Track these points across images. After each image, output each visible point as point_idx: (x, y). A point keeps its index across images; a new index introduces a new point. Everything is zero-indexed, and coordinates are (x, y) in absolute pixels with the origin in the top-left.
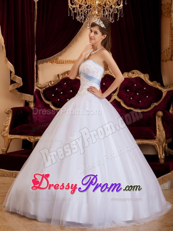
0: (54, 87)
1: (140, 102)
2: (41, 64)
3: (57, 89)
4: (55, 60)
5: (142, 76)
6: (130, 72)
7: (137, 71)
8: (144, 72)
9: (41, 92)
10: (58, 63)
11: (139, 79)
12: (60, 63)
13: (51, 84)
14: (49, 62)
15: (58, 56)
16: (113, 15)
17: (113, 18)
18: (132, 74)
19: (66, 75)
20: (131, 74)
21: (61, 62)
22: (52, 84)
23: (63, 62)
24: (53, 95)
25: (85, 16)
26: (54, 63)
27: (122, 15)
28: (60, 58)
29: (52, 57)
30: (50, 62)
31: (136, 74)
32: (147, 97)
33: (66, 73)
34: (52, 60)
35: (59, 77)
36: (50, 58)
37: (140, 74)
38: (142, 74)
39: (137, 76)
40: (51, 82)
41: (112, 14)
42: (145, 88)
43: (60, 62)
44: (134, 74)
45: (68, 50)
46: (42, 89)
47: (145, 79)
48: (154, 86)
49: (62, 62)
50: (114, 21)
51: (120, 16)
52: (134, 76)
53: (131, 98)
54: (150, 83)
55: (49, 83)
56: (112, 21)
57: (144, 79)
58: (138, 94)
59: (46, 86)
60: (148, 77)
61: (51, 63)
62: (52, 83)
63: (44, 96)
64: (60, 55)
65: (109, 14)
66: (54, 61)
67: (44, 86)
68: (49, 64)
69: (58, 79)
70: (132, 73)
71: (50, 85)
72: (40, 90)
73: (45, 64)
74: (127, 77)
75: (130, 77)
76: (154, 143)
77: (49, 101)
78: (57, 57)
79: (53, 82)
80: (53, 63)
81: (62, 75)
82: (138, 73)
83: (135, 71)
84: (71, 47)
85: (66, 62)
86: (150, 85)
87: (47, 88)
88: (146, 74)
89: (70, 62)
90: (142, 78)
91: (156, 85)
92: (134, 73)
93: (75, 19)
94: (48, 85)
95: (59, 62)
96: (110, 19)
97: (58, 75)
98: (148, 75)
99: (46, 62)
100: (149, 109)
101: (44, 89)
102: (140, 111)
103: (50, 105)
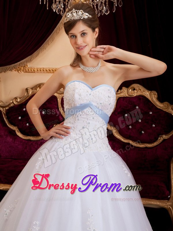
0: (20, 106)
1: (143, 132)
2: (3, 73)
4: (22, 68)
5: (147, 94)
9: (3, 113)
10: (26, 72)
11: (142, 98)
12: (29, 72)
13: (17, 101)
14: (13, 71)
15: (27, 62)
16: (107, 3)
17: (108, 7)
18: (132, 90)
19: (38, 89)
20: (130, 90)
21: (31, 70)
22: (18, 102)
23: (34, 70)
24: (20, 118)
25: (64, 5)
26: (21, 71)
27: (120, 4)
28: (29, 65)
29: (19, 63)
30: (15, 71)
31: (138, 90)
32: (154, 126)
33: (38, 86)
34: (18, 68)
35: (27, 92)
36: (16, 64)
37: (144, 91)
38: (146, 91)
39: (139, 93)
40: (16, 98)
41: (105, 2)
42: (151, 113)
43: (30, 70)
44: (135, 91)
45: (40, 55)
46: (4, 109)
47: (152, 99)
48: (164, 110)
50: (109, 12)
51: (118, 5)
52: (135, 94)
53: (130, 127)
54: (159, 105)
55: (14, 100)
56: (107, 12)
57: (150, 99)
58: (140, 121)
59: (10, 104)
60: (156, 96)
61: (17, 72)
62: (19, 100)
63: (8, 118)
64: (30, 61)
65: (102, 3)
66: (20, 69)
67: (8, 104)
68: (14, 73)
69: (26, 94)
70: (131, 88)
71: (15, 103)
72: (1, 109)
73: (9, 73)
74: (127, 95)
75: (130, 96)
76: (167, 206)
77: (14, 125)
78: (25, 63)
79: (20, 98)
80: (19, 72)
81: (32, 89)
82: (140, 90)
84: (45, 50)
85: (38, 70)
86: (158, 107)
88: (153, 92)
89: (43, 70)
90: (147, 97)
91: (168, 108)
92: (134, 89)
93: (51, 9)
94: (13, 102)
95: (28, 70)
96: (103, 9)
97: (27, 90)
98: (156, 93)
99: (10, 69)
100: (155, 144)
101: (7, 108)
102: (142, 146)
103: (16, 131)
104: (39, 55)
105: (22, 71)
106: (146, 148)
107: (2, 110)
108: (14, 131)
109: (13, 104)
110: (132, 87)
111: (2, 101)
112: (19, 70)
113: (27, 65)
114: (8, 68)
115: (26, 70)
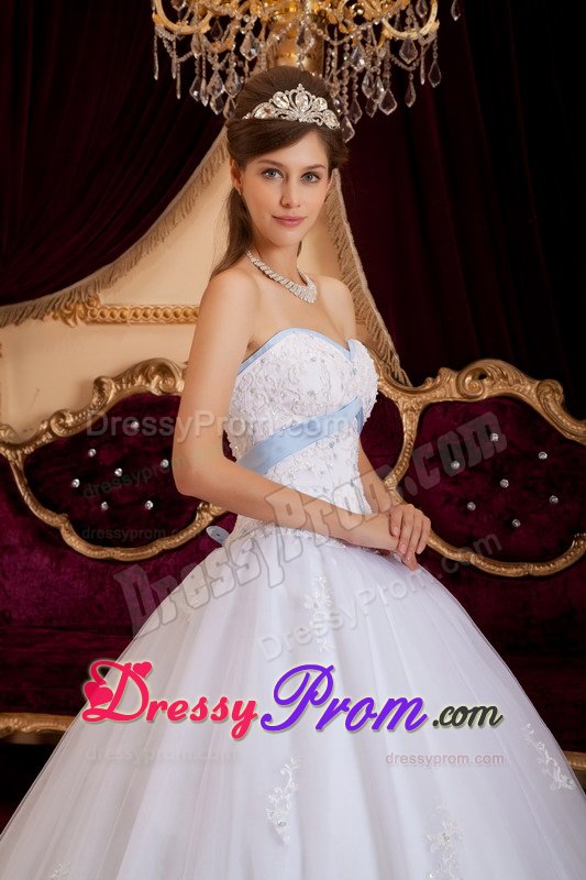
0: (79, 441)
1: (516, 523)
2: (11, 328)
3: (92, 452)
4: (80, 308)
5: (527, 390)
6: (466, 372)
7: (500, 363)
8: (534, 371)
9: (15, 466)
10: (94, 322)
11: (508, 407)
12: (104, 323)
13: (63, 426)
14: (48, 318)
15: (97, 285)
18: (473, 379)
19: (139, 380)
20: (469, 379)
21: (112, 315)
22: (68, 428)
23: (121, 315)
24: (76, 483)
26: (75, 320)
28: (106, 298)
29: (67, 290)
30: (55, 318)
31: (495, 380)
32: (555, 499)
33: (138, 369)
34: (66, 307)
35: (101, 391)
36: (58, 294)
37: (518, 382)
38: (525, 380)
39: (500, 389)
40: (60, 415)
42: (544, 456)
43: (107, 314)
44: (486, 381)
46: (19, 452)
47: (545, 406)
49: (118, 319)
52: (485, 391)
53: (471, 506)
54: (572, 428)
55: (53, 421)
57: (538, 407)
58: (505, 483)
59: (37, 437)
60: (559, 398)
61: (59, 321)
62: (70, 421)
63: (32, 486)
64: (108, 282)
66: (74, 312)
67: (30, 435)
68: (51, 325)
69: (95, 400)
70: (473, 373)
71: (56, 430)
72: (9, 454)
73: (32, 326)
74: (457, 396)
75: (468, 397)
77: (57, 509)
78: (91, 292)
79: (74, 414)
80: (70, 321)
81: (118, 379)
82: (506, 378)
83: (490, 365)
84: (160, 244)
85: (135, 315)
86: (567, 436)
87: (45, 447)
88: (548, 382)
89: (155, 315)
90: (528, 401)
92: (483, 376)
94: (49, 429)
95: (102, 315)
97: (99, 384)
98: (560, 388)
99: (35, 314)
100: (560, 564)
101: (27, 451)
102: (512, 571)
103: (63, 531)
104: (142, 262)
105: (78, 319)
106: (529, 578)
107: (10, 458)
108: (56, 531)
109: (50, 436)
110: (477, 369)
111: (9, 427)
112: (69, 316)
113: (97, 299)
114: (30, 308)
115: (93, 316)
